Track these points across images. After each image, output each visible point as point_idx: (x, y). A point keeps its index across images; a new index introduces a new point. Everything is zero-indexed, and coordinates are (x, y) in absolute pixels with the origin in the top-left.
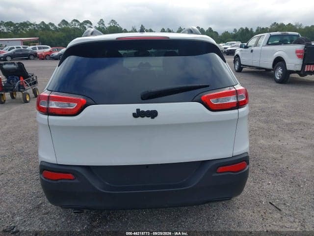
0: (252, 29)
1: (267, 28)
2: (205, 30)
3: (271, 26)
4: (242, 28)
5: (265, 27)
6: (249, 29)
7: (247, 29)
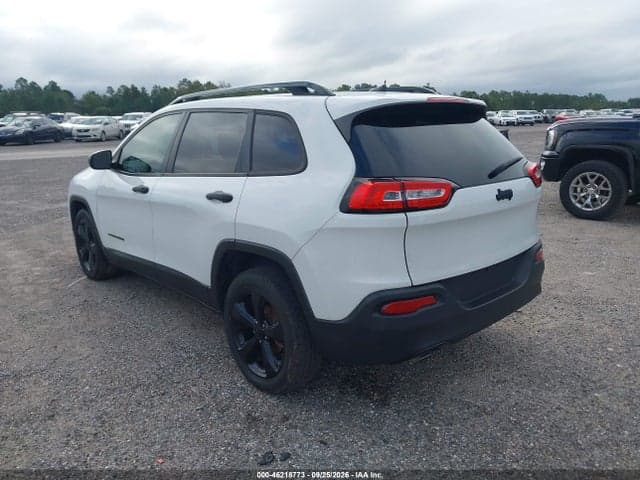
0: (143, 89)
1: (172, 88)
2: (42, 87)
3: (179, 86)
4: (123, 86)
5: (168, 87)
6: (140, 89)
7: (134, 89)
